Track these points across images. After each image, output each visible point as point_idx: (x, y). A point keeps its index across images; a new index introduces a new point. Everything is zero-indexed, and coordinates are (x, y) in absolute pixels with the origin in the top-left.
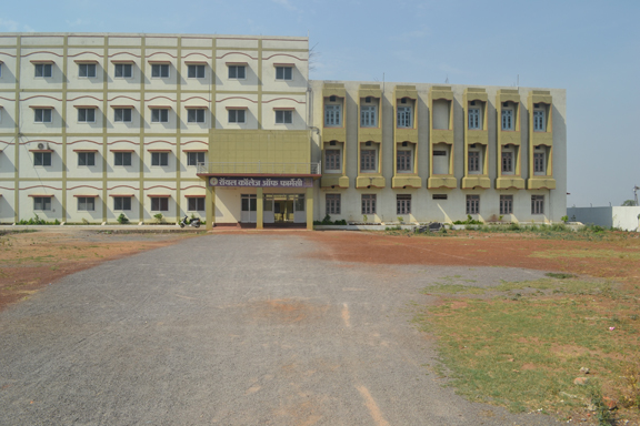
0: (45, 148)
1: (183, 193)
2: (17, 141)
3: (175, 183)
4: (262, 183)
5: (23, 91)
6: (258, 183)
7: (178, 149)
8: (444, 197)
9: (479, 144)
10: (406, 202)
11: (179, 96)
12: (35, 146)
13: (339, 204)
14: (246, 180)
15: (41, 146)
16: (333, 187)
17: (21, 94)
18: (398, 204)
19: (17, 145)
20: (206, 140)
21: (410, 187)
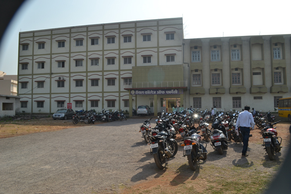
0: (62, 79)
1: (122, 98)
2: (51, 76)
3: (118, 93)
4: (156, 92)
5: (53, 54)
6: (155, 92)
7: (119, 77)
8: (261, 98)
9: (281, 67)
10: (238, 101)
11: (119, 52)
12: (57, 78)
13: (200, 103)
14: (149, 91)
15: (60, 78)
16: (197, 94)
17: (52, 55)
18: (234, 103)
19: (51, 78)
20: (131, 72)
21: (240, 93)
